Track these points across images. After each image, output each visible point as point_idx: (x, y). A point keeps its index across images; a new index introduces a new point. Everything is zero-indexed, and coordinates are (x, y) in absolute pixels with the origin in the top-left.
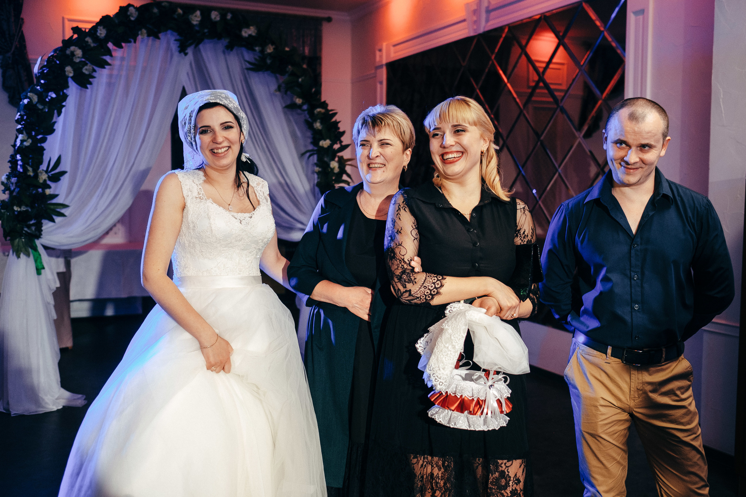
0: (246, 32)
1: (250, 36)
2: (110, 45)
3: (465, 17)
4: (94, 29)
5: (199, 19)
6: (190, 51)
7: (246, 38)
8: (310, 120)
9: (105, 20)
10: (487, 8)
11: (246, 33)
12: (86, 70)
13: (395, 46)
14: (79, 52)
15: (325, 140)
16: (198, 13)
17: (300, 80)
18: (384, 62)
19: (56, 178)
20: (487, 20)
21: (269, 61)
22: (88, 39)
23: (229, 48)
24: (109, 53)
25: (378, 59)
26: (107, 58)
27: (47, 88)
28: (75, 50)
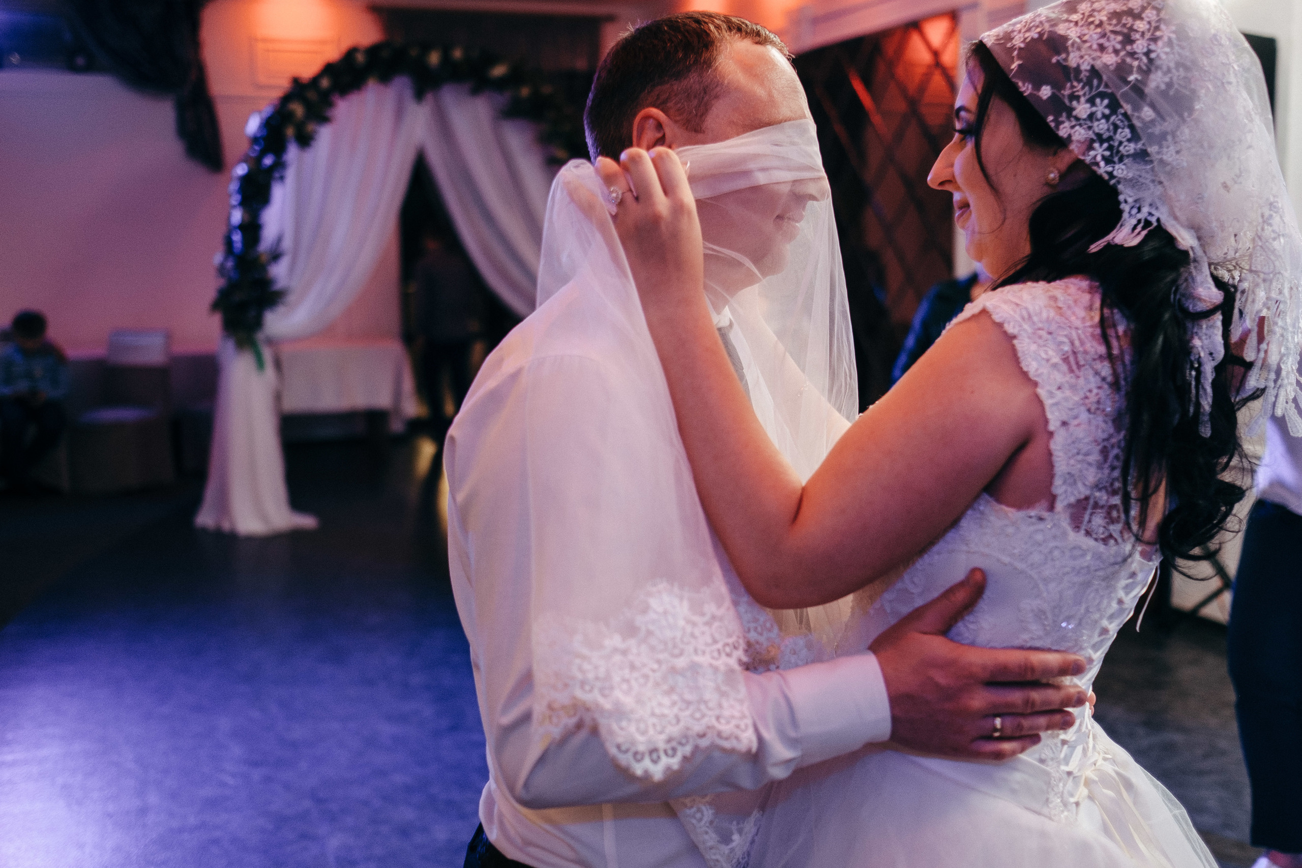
1: (501, 75)
2: (336, 98)
4: (316, 79)
5: (438, 61)
7: (495, 80)
11: (496, 72)
12: (309, 128)
14: (302, 111)
16: (437, 53)
19: (275, 259)
22: (312, 95)
23: (474, 92)
24: (332, 105)
26: (331, 113)
27: (263, 153)
28: (298, 109)
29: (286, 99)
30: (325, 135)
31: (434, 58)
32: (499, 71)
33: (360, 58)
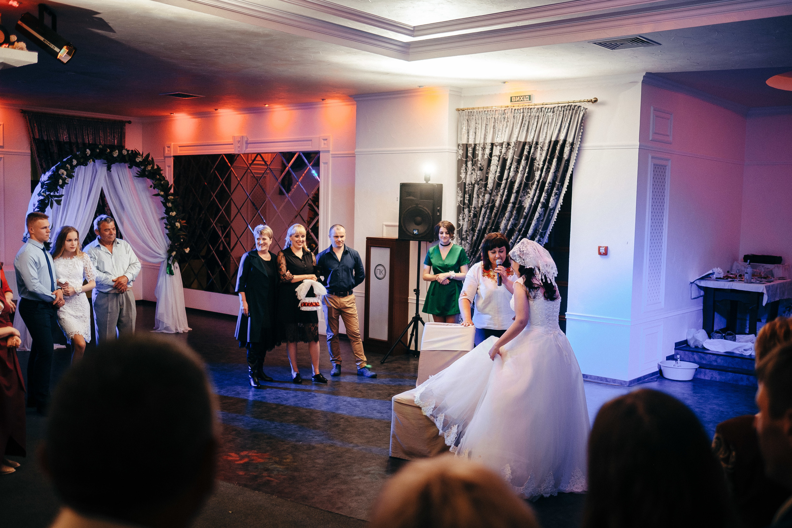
0: (138, 160)
1: (140, 161)
3: (232, 143)
5: (117, 154)
7: (138, 162)
8: (164, 201)
10: (247, 141)
12: (67, 180)
13: (179, 147)
14: (65, 173)
15: (173, 212)
16: (117, 151)
17: (162, 182)
18: (172, 155)
20: (247, 148)
21: (147, 173)
22: (68, 167)
23: (130, 167)
25: (166, 152)
29: (59, 168)
30: (71, 183)
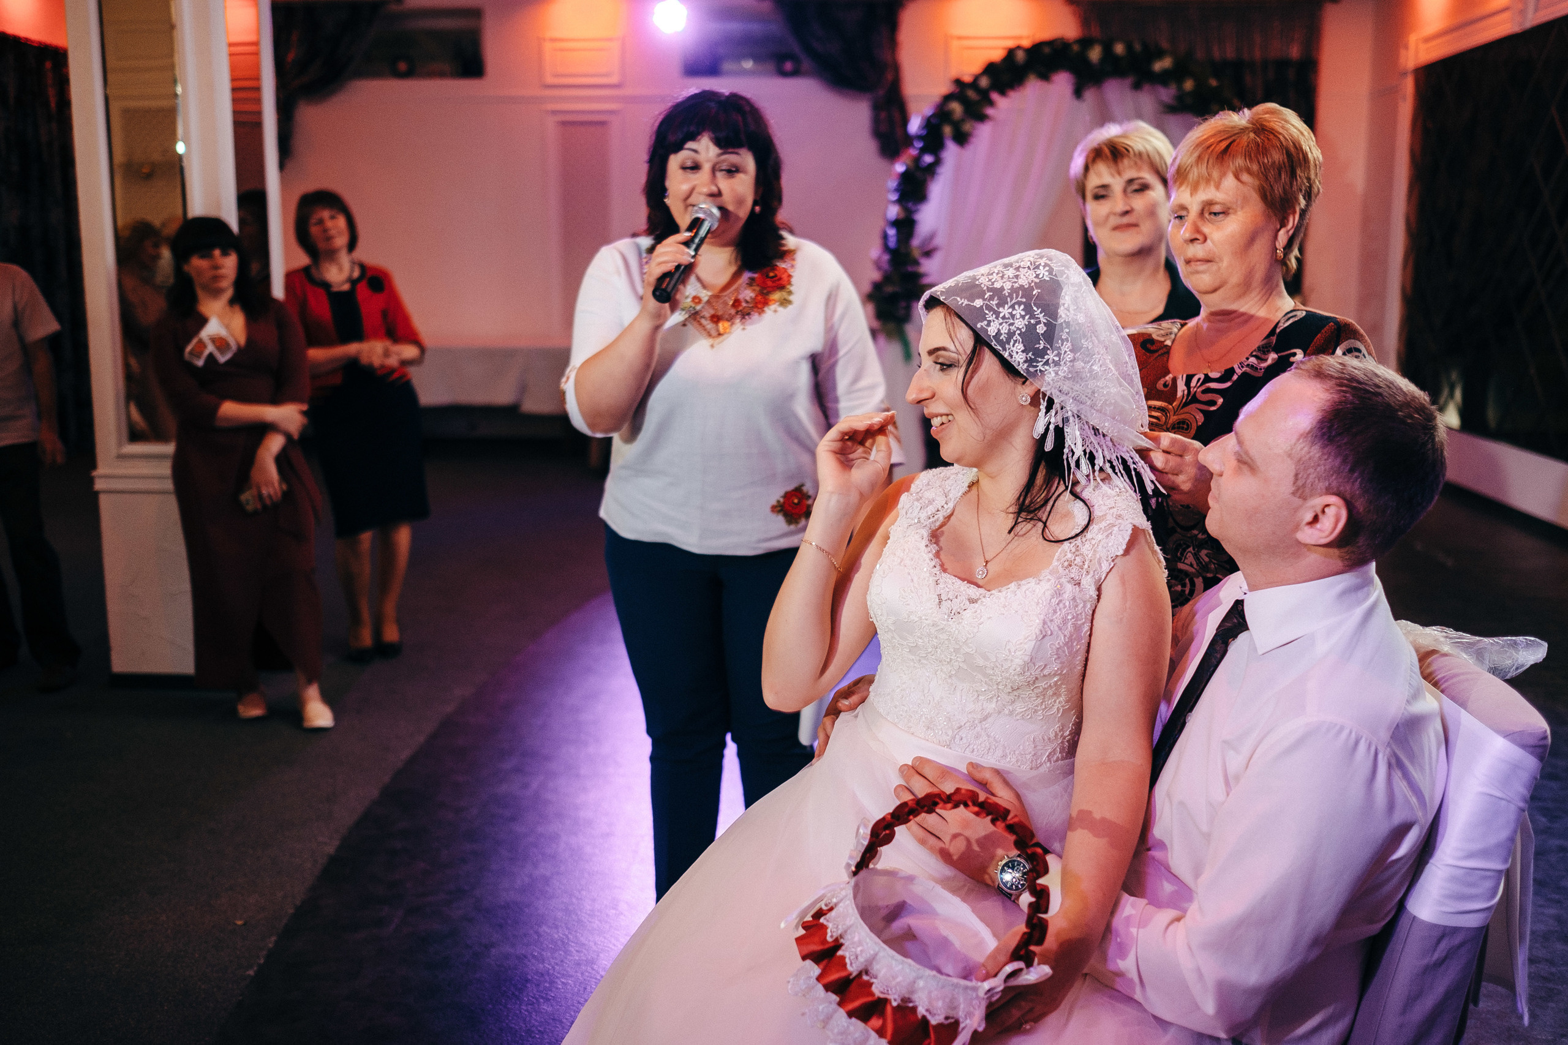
1: (1164, 69)
2: (995, 96)
3: (1510, 4)
4: (977, 78)
5: (1099, 54)
6: (1089, 95)
7: (1159, 74)
9: (991, 69)
11: (1158, 66)
12: (967, 127)
13: (1425, 41)
14: (959, 108)
16: (1098, 47)
18: (1411, 66)
19: (928, 254)
21: (1188, 100)
22: (971, 94)
23: (1137, 86)
24: (991, 103)
25: (1403, 61)
26: (990, 111)
27: (923, 151)
28: (956, 107)
29: (947, 98)
30: (983, 133)
31: (1095, 54)
32: (1162, 65)
33: (1020, 56)
